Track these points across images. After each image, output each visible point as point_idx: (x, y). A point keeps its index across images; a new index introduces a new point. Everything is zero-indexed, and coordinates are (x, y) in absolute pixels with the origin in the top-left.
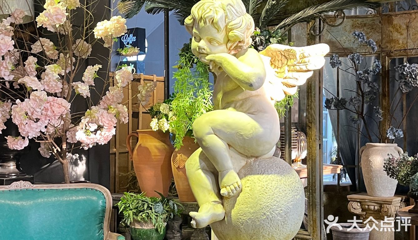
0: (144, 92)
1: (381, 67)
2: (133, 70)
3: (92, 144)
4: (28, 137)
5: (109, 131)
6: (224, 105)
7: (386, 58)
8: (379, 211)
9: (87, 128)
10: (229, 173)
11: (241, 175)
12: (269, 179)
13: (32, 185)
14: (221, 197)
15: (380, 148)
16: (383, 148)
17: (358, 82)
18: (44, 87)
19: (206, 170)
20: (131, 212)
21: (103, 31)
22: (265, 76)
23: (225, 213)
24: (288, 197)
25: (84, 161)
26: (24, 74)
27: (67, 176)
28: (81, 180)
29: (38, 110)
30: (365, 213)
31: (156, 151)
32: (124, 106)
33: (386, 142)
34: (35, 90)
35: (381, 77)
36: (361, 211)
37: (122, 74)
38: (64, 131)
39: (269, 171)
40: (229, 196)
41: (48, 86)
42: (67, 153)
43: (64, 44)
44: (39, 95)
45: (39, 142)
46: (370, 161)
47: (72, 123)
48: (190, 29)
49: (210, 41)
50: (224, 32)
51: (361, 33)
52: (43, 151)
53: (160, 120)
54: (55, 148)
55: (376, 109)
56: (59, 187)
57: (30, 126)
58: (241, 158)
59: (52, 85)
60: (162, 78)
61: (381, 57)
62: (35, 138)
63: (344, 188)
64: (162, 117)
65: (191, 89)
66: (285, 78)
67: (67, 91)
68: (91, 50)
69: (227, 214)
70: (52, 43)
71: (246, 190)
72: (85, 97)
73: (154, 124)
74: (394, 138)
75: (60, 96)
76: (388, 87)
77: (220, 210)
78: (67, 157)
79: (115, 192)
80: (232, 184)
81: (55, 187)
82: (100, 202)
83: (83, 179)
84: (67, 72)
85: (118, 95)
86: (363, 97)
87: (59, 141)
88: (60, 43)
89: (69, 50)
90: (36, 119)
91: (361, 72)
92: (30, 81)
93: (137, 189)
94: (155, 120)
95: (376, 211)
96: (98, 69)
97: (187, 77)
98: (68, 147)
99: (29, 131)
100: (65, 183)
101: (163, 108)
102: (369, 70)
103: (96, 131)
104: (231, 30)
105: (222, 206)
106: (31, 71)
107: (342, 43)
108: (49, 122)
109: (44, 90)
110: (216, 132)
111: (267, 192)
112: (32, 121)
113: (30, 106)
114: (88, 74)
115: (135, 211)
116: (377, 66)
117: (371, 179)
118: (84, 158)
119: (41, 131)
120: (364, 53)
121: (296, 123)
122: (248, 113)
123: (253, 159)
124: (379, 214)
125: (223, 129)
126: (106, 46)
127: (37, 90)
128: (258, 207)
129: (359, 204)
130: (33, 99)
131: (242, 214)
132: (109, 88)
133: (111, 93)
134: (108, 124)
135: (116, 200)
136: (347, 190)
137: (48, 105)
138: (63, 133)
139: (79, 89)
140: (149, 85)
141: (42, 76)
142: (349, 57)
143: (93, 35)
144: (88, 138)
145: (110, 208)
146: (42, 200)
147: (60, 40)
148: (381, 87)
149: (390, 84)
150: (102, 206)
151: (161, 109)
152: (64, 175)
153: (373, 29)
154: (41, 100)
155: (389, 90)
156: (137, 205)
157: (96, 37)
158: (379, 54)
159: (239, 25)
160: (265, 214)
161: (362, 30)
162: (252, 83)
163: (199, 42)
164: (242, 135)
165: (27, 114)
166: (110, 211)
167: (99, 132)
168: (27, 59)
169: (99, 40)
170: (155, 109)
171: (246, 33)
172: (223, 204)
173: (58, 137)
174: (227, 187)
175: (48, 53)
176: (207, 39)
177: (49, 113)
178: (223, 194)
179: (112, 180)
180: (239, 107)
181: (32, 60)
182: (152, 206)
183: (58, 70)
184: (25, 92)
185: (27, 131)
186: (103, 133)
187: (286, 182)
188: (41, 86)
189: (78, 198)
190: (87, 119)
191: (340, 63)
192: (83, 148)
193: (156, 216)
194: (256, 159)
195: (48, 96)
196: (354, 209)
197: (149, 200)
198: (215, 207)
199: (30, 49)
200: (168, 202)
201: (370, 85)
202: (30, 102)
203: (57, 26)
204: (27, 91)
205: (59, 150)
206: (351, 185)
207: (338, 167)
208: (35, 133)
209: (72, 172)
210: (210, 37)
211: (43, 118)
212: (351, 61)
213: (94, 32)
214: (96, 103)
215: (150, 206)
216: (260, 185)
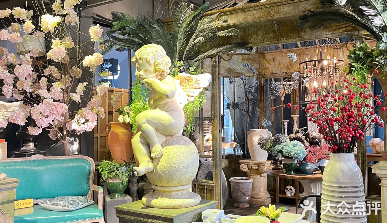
0: (114, 99)
1: (259, 84)
2: (110, 85)
3: (82, 131)
4: (41, 127)
5: (93, 123)
6: (154, 107)
7: (261, 78)
8: (258, 169)
9: (79, 121)
10: (156, 145)
11: (163, 146)
12: (178, 148)
13: (44, 157)
14: (152, 158)
15: (258, 132)
16: (260, 132)
17: (245, 93)
18: (52, 96)
19: (144, 144)
20: (106, 172)
21: (89, 62)
22: (176, 91)
23: (154, 167)
24: (188, 157)
25: (77, 142)
26: (39, 88)
27: (66, 151)
28: (75, 154)
29: (48, 110)
30: (250, 171)
31: (122, 135)
32: (102, 108)
33: (262, 128)
34: (46, 98)
35: (259, 90)
36: (247, 170)
37: (100, 88)
38: (65, 123)
39: (178, 143)
40: (156, 157)
41: (54, 95)
42: (67, 137)
43: (64, 69)
44: (48, 101)
45: (49, 130)
46: (253, 140)
47: (70, 118)
48: (135, 64)
49: (146, 71)
50: (153, 66)
51: (247, 64)
52: (51, 136)
53: (124, 116)
54: (59, 134)
55: (256, 109)
56: (62, 158)
57: (43, 120)
58: (163, 136)
59: (57, 95)
60: (127, 90)
61: (259, 78)
62: (46, 127)
63: (239, 156)
64: (125, 115)
65: (142, 97)
66: (188, 92)
67: (66, 98)
68: (81, 73)
69: (155, 168)
70: (57, 69)
71: (165, 154)
72: (78, 102)
73: (121, 119)
74: (266, 126)
75: (62, 102)
76: (263, 96)
77: (151, 166)
78: (67, 139)
79: (97, 161)
80: (158, 151)
81: (59, 158)
82: (88, 167)
83: (77, 153)
84: (66, 86)
85: (99, 101)
86: (248, 102)
87: (61, 129)
88: (62, 69)
89: (67, 73)
90: (47, 116)
91: (247, 87)
92: (43, 93)
93: (111, 158)
94: (121, 116)
95: (256, 169)
96: (86, 85)
97: (140, 90)
98: (67, 133)
99: (42, 123)
100: (65, 155)
101: (126, 109)
102: (251, 86)
103: (84, 123)
104: (157, 65)
105: (152, 164)
106: (43, 86)
107: (236, 69)
108: (55, 118)
109: (52, 98)
110: (149, 122)
111: (177, 155)
112: (44, 117)
113: (43, 108)
114: (80, 88)
115: (109, 172)
116: (256, 83)
117: (253, 151)
118: (77, 140)
119: (50, 123)
120: (249, 76)
121: (209, 118)
122: (167, 111)
123: (170, 137)
124: (258, 171)
125: (152, 121)
126: (91, 70)
127: (47, 98)
128: (172, 164)
129: (246, 166)
130: (45, 104)
131: (163, 168)
132: (93, 97)
133: (94, 99)
134: (92, 119)
135: (97, 166)
136: (240, 158)
137: (54, 107)
138: (64, 124)
139: (73, 97)
140: (117, 94)
141: (50, 89)
142: (240, 78)
143: (82, 64)
144: (79, 128)
145: (94, 170)
146: (51, 166)
147: (61, 67)
148: (259, 96)
149: (264, 94)
150: (88, 169)
151: (125, 109)
152: (65, 151)
153: (254, 61)
154: (49, 104)
155: (263, 98)
156: (110, 168)
157: (84, 65)
158: (258, 76)
159: (162, 62)
160: (175, 167)
161: (248, 61)
162: (168, 95)
163: (139, 71)
164: (163, 124)
165: (41, 112)
166: (94, 172)
167: (86, 124)
168: (41, 79)
169: (86, 67)
170: (121, 110)
171: (166, 67)
172: (153, 162)
173: (61, 127)
174: (155, 153)
175: (54, 75)
176: (144, 70)
177: (55, 112)
178: (152, 156)
179: (95, 154)
180: (162, 108)
181: (44, 79)
182: (119, 168)
183: (61, 86)
184: (39, 99)
185: (41, 123)
186: (89, 124)
187: (188, 149)
188: (50, 95)
189: (73, 165)
190: (79, 116)
191: (235, 82)
192: (76, 134)
193: (122, 174)
194: (172, 137)
195: (54, 102)
196: (244, 168)
197: (117, 165)
198: (148, 164)
199: (43, 73)
200: (129, 166)
201: (252, 95)
202: (42, 106)
203: (60, 59)
204: (41, 99)
205: (62, 135)
206: (242, 155)
207: (234, 143)
208: (46, 124)
209: (70, 149)
210: (145, 69)
211: (51, 115)
212: (241, 80)
213: (83, 63)
214: (85, 106)
215: (118, 168)
216: (173, 151)
